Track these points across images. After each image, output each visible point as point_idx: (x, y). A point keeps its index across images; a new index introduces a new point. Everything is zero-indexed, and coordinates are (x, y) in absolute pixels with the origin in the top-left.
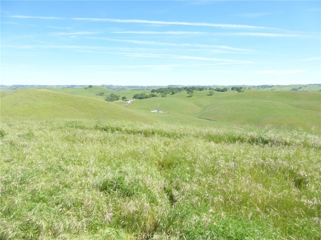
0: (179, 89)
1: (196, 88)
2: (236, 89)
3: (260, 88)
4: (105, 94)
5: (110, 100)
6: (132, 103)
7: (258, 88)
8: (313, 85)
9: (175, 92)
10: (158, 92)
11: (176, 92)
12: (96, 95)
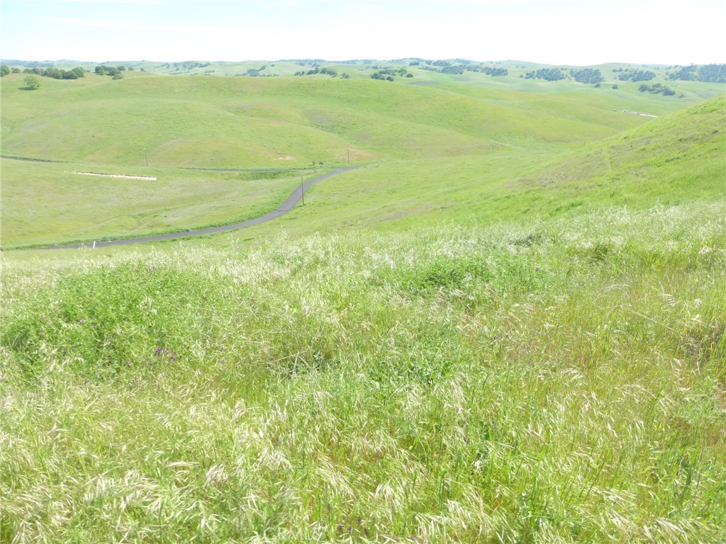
3: (180, 67)
7: (176, 68)
8: (286, 61)
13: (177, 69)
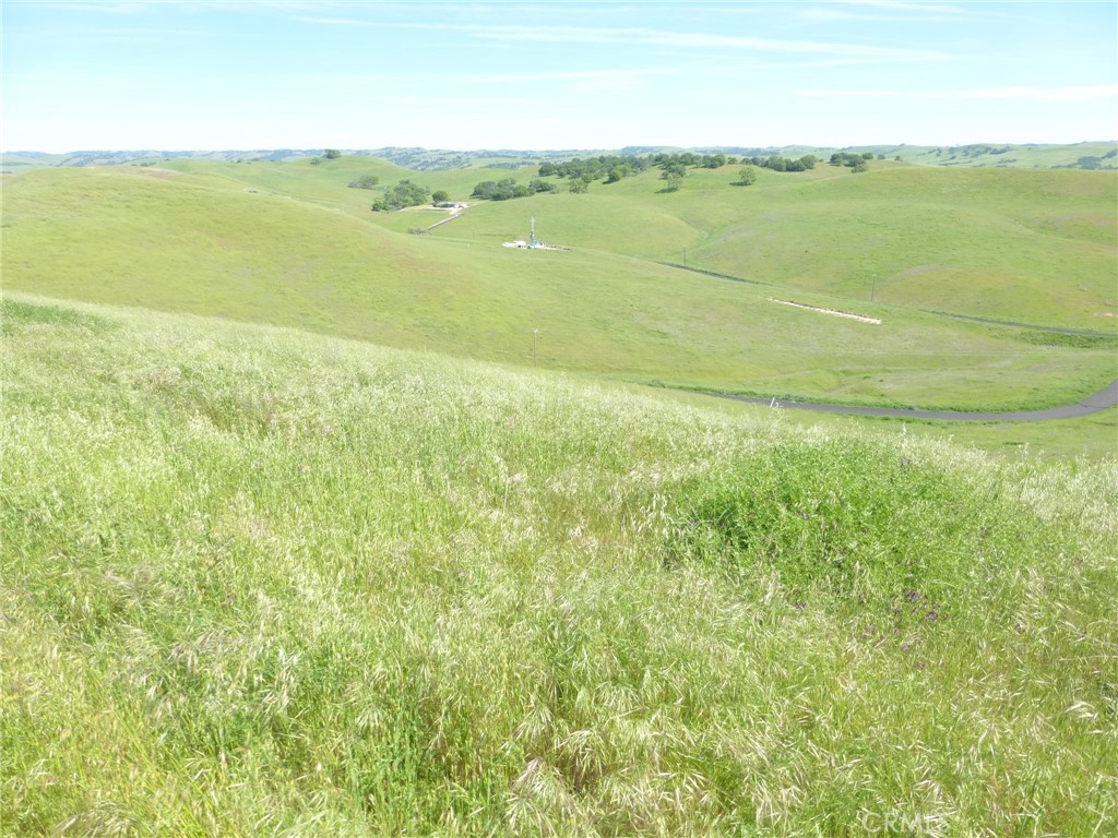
0: (636, 163)
1: (698, 158)
2: (847, 162)
3: (959, 155)
4: (380, 182)
5: (395, 204)
6: (463, 214)
7: (951, 156)
9: (620, 174)
10: (561, 175)
11: (625, 173)
12: (351, 187)
13: (953, 158)
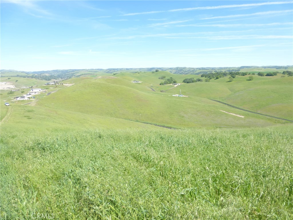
2: (288, 73)
4: (166, 77)
5: (165, 83)
6: (177, 87)
10: (206, 77)
11: (220, 77)
12: (159, 79)
